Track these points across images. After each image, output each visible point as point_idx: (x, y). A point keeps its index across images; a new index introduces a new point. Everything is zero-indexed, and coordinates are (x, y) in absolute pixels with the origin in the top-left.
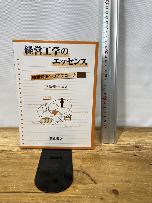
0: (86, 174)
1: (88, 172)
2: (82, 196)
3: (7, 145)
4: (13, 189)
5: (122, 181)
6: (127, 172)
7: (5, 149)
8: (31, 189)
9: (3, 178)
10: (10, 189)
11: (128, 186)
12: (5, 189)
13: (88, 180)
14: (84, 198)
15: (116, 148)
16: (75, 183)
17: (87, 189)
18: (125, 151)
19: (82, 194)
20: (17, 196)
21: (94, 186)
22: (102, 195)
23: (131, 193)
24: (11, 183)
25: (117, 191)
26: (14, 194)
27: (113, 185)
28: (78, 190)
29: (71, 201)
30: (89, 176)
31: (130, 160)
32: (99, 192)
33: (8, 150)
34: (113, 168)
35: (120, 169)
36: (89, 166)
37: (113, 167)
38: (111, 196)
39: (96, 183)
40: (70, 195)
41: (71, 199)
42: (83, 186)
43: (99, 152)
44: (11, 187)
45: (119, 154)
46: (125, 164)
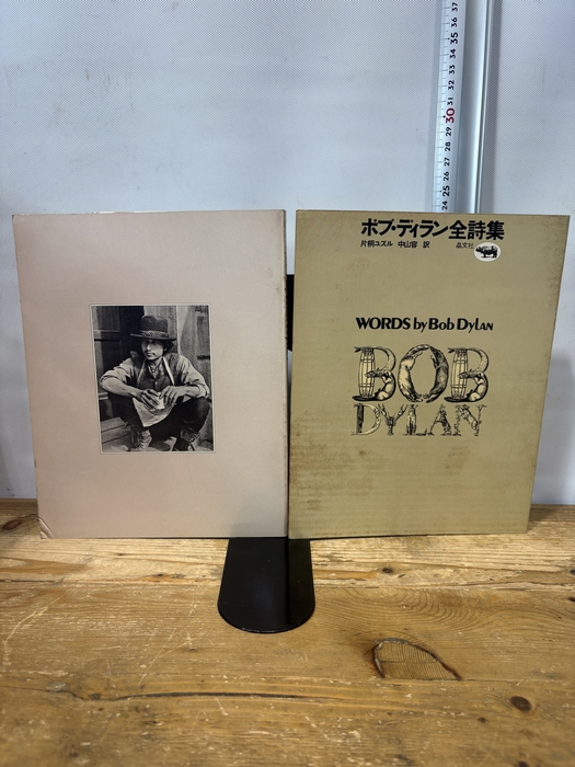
0: (427, 652)
1: (431, 645)
2: (426, 712)
3: (166, 558)
4: (223, 686)
5: (537, 673)
6: (551, 649)
7: (165, 571)
8: (274, 688)
9: (186, 654)
10: (214, 685)
11: (555, 688)
12: (202, 686)
13: (435, 669)
14: (429, 716)
15: (510, 574)
16: (398, 675)
17: (435, 692)
18: (539, 585)
19: (424, 706)
20: (240, 705)
21: (455, 684)
22: (482, 709)
23: (567, 708)
24: (212, 670)
25: (525, 702)
26: (231, 699)
27: (513, 684)
28: (409, 696)
29: (395, 724)
30: (434, 656)
31: (557, 615)
32: (471, 703)
33: (173, 573)
34: (506, 636)
35: (527, 641)
36: (430, 628)
37: (506, 633)
38: (508, 713)
39: (458, 678)
40: (389, 708)
41: (393, 717)
42: (421, 684)
43: (455, 588)
44: (218, 679)
45: (521, 593)
46: (542, 627)
